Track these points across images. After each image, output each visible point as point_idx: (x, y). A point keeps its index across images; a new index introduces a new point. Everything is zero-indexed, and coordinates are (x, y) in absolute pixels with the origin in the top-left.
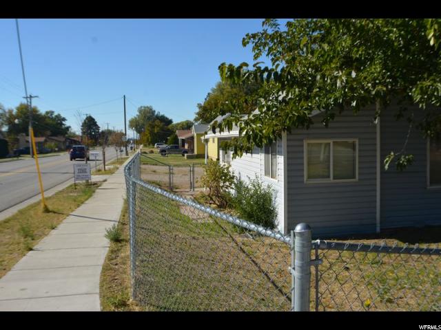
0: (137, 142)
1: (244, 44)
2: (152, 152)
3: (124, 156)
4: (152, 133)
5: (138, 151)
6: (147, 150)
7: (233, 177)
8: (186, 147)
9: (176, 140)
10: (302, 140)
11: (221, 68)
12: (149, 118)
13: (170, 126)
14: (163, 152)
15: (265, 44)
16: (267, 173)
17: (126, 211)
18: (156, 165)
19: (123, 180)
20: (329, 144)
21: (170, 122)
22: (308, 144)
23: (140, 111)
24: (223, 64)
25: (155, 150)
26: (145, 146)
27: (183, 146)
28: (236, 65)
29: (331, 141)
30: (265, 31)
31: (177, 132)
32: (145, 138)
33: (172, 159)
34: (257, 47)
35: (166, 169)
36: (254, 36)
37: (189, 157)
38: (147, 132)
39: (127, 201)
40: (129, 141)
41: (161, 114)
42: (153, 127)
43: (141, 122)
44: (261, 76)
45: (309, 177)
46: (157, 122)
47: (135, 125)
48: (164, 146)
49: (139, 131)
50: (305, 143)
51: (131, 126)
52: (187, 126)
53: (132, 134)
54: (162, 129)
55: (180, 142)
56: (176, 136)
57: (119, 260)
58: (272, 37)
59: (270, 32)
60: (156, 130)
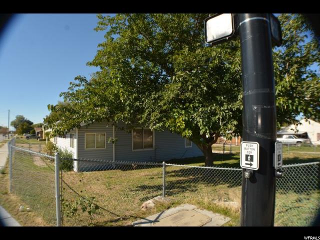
0: (14, 133)
1: (60, 96)
2: (22, 138)
3: (7, 139)
4: (22, 128)
5: (15, 137)
6: (20, 137)
7: (58, 148)
8: (39, 135)
9: (34, 132)
10: (84, 133)
11: (49, 106)
12: (21, 121)
13: (32, 126)
14: (28, 138)
15: (68, 97)
16: (71, 146)
17: (7, 163)
18: (23, 143)
19: (7, 150)
20: (95, 135)
21: (32, 123)
22: (87, 135)
23: (17, 117)
24: (49, 105)
25: (23, 137)
26: (19, 135)
27: (38, 135)
28: (54, 105)
29: (96, 134)
30: (69, 92)
31: (35, 128)
32: (19, 131)
33: (31, 141)
34: (65, 97)
35: (28, 145)
36: (64, 93)
37: (40, 140)
38: (20, 128)
39: (8, 159)
40: (10, 132)
41: (28, 119)
42: (23, 125)
43: (17, 123)
44: (63, 110)
45: (87, 147)
46: (25, 123)
47: (14, 124)
48: (28, 135)
49: (16, 127)
50: (85, 134)
51: (12, 125)
52: (40, 126)
53: (12, 129)
54: (27, 126)
55: (36, 133)
56: (35, 131)
57: (4, 180)
58: (71, 94)
59: (71, 92)
60: (24, 127)
